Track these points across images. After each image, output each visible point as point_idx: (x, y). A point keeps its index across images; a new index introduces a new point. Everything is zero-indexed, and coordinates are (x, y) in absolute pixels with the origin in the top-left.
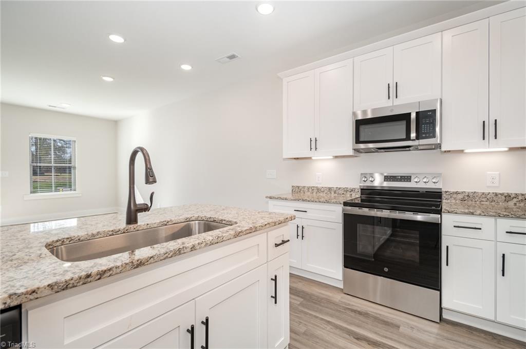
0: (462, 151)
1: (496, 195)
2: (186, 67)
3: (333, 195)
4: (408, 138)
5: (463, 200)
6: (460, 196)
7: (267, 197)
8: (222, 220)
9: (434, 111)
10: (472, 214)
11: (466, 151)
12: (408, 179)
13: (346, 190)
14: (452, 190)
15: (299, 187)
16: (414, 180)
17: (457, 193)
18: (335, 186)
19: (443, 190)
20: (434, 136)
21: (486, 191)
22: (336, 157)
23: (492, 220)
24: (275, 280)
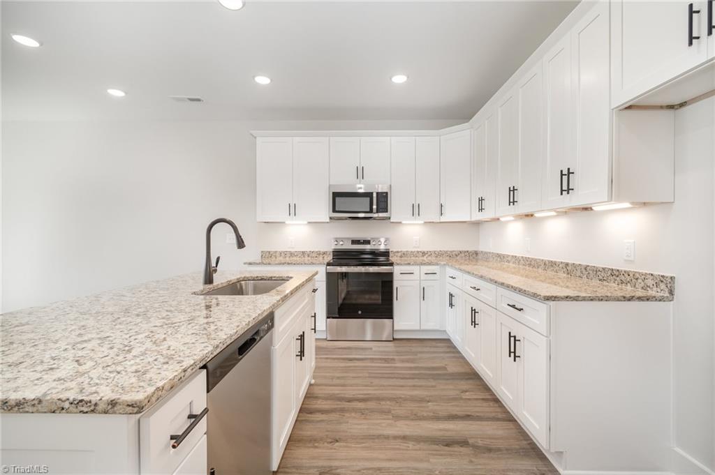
0: (400, 223)
1: (418, 252)
2: (117, 93)
3: (306, 258)
4: (371, 211)
5: (401, 257)
6: (399, 254)
7: (245, 264)
8: (271, 277)
9: (387, 193)
10: (409, 264)
11: (404, 222)
12: (368, 242)
13: (319, 253)
14: (395, 250)
15: (269, 252)
16: (372, 243)
17: (398, 252)
18: (308, 250)
19: (390, 250)
20: (387, 212)
21: (413, 250)
22: (309, 223)
23: (418, 267)
24: (315, 317)
